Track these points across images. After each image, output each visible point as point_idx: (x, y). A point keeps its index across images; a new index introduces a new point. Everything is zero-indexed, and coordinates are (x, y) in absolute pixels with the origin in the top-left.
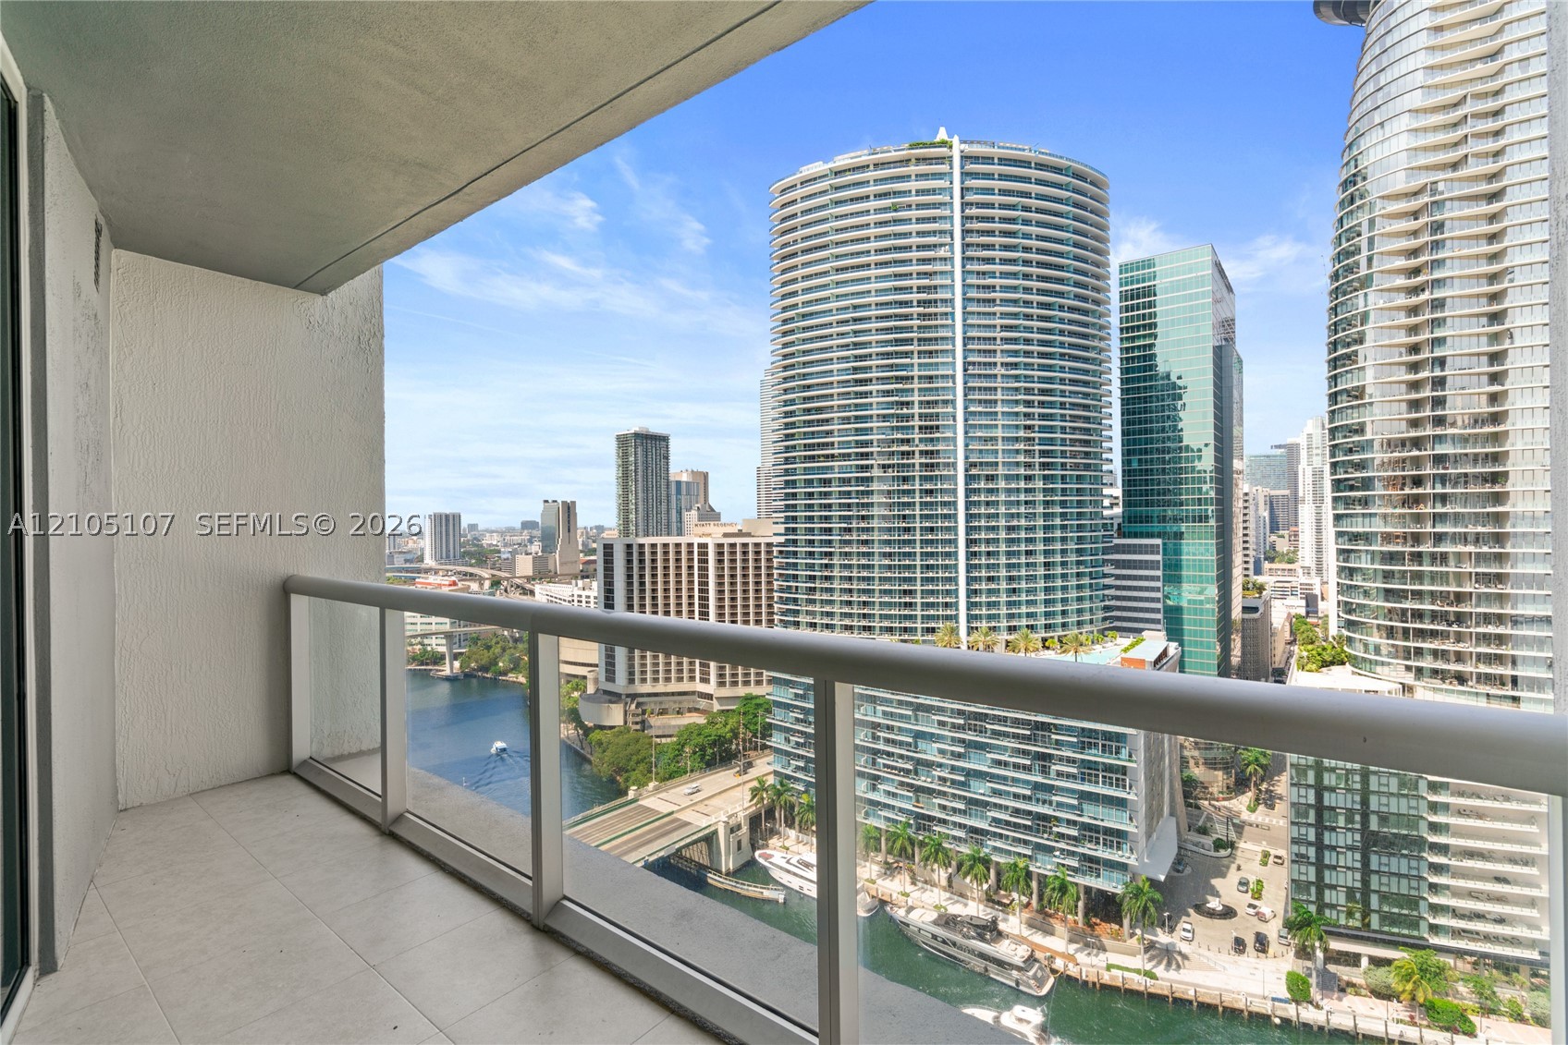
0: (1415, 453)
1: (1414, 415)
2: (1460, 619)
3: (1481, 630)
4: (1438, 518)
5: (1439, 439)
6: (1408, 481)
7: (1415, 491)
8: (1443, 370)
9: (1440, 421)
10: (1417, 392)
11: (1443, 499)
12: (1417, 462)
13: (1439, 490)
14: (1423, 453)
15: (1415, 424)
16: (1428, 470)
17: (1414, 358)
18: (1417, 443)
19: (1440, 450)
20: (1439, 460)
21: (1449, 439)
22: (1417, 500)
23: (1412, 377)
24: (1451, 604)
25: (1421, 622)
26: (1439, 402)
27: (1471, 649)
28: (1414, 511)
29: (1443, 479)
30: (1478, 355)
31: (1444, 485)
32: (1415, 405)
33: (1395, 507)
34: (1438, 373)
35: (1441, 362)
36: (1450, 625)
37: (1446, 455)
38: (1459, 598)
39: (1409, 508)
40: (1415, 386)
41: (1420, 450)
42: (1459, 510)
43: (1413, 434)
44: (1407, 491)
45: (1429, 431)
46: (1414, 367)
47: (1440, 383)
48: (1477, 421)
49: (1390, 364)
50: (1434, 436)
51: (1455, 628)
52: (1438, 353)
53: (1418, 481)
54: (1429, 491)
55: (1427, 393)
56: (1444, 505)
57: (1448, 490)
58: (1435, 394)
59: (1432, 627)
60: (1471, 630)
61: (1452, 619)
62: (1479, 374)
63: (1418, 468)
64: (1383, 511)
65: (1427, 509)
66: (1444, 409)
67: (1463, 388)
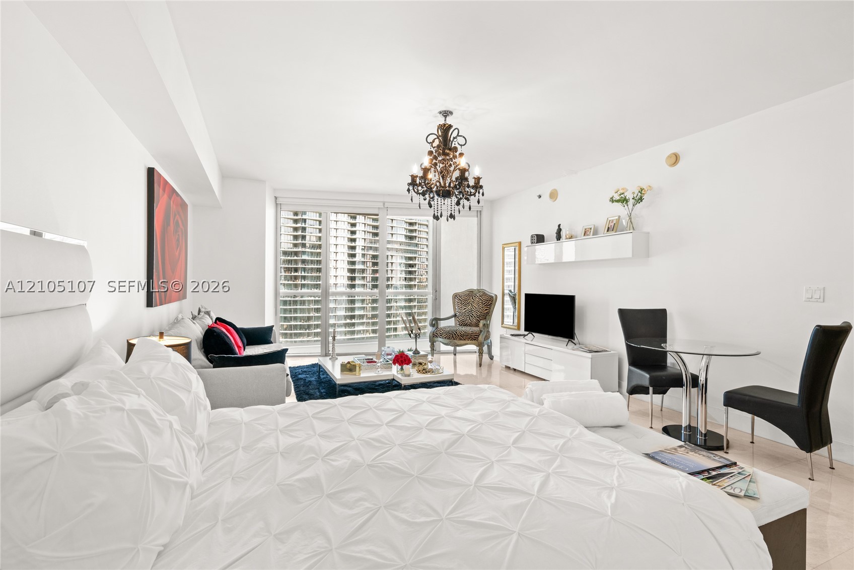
0: (295, 258)
1: (295, 242)
2: (309, 327)
3: (315, 331)
4: (303, 286)
5: (304, 253)
6: (293, 270)
7: (296, 274)
8: (305, 225)
9: (304, 245)
10: (297, 232)
11: (304, 278)
12: (296, 262)
13: (303, 274)
14: (298, 258)
15: (295, 245)
16: (300, 266)
17: (296, 217)
18: (296, 253)
19: (305, 257)
20: (304, 261)
21: (307, 253)
22: (296, 278)
23: (295, 225)
24: (306, 322)
25: (297, 330)
26: (304, 237)
27: (312, 339)
28: (295, 283)
29: (304, 270)
30: (316, 220)
31: (305, 272)
32: (296, 237)
33: (288, 281)
34: (303, 225)
35: (305, 221)
36: (306, 330)
37: (305, 260)
38: (309, 319)
39: (294, 281)
40: (296, 229)
41: (297, 257)
42: (309, 282)
43: (295, 250)
44: (293, 274)
45: (300, 249)
46: (296, 221)
47: (304, 229)
48: (313, 247)
49: (288, 218)
50: (302, 251)
51: (307, 331)
52: (304, 217)
53: (296, 270)
54: (300, 274)
55: (300, 233)
56: (305, 281)
57: (306, 274)
58: (302, 234)
59: (300, 331)
60: (312, 331)
61: (306, 328)
62: (316, 228)
63: (297, 264)
64: (284, 282)
65: (299, 282)
66: (305, 240)
67: (311, 233)
